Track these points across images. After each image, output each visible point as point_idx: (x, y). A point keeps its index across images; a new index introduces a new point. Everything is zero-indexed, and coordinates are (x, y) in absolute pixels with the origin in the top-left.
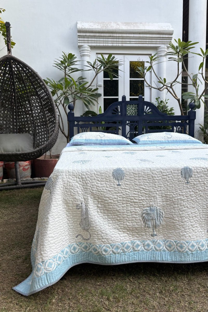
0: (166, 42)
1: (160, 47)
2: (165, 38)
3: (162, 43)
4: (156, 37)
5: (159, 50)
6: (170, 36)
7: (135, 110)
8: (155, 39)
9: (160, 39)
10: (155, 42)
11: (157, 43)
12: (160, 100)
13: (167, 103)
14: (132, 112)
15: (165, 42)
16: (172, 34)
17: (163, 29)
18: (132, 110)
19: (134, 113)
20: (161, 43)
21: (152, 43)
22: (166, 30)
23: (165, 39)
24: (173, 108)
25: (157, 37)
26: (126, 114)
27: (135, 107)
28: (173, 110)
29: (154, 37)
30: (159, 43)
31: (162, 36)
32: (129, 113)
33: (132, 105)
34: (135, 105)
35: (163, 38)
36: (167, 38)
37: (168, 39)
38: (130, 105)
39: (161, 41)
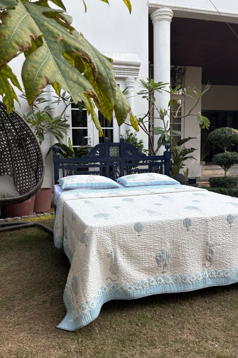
0: (134, 73)
1: (128, 78)
2: (133, 69)
3: (130, 74)
4: (123, 68)
5: (127, 81)
6: (137, 68)
7: (117, 151)
8: (123, 70)
9: (128, 70)
10: (123, 73)
11: (125, 74)
12: (129, 133)
13: (136, 135)
15: (132, 73)
16: (139, 66)
17: (131, 61)
18: (115, 151)
19: (116, 154)
20: (128, 74)
21: (120, 73)
22: (134, 61)
23: (133, 71)
24: (142, 140)
25: (125, 68)
26: (109, 155)
27: (117, 148)
28: (142, 142)
29: (122, 68)
30: (127, 74)
31: (129, 67)
32: (112, 154)
33: (115, 146)
34: (117, 146)
35: (131, 69)
36: (134, 69)
37: (135, 71)
38: (113, 146)
39: (129, 72)
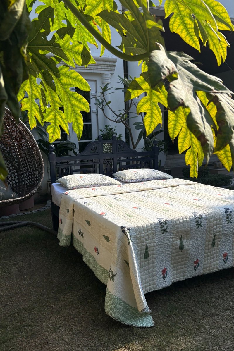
0: (110, 69)
1: (105, 74)
2: (109, 65)
3: (107, 70)
4: (100, 64)
5: (105, 76)
6: (114, 64)
7: (110, 148)
8: (100, 66)
9: (105, 66)
10: (100, 68)
11: (102, 69)
12: (109, 127)
13: (115, 129)
14: (108, 150)
15: (109, 69)
16: (115, 62)
17: (107, 57)
20: (105, 70)
21: (97, 69)
22: (110, 57)
23: (109, 67)
24: (121, 134)
25: (102, 64)
26: (102, 152)
27: (110, 146)
28: (121, 136)
29: (99, 64)
31: (106, 63)
32: (105, 151)
33: (108, 143)
34: (110, 143)
35: (107, 65)
36: (111, 65)
37: (112, 67)
38: (106, 144)
39: (105, 68)
